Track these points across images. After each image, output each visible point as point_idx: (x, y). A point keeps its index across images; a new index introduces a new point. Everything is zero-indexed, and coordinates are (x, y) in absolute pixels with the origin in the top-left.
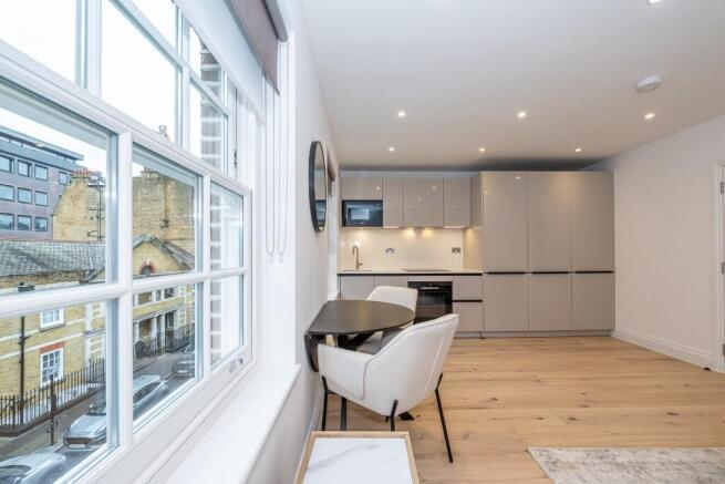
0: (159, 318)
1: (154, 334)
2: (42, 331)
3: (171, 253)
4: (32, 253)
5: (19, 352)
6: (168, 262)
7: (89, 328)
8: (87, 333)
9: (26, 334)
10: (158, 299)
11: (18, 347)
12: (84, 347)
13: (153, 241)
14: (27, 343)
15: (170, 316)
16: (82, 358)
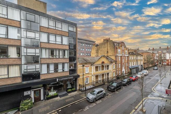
0: (105, 74)
1: (105, 78)
2: (86, 74)
3: (108, 59)
4: (85, 59)
5: (83, 77)
6: (107, 61)
7: (93, 74)
8: (92, 75)
9: (84, 74)
10: (105, 70)
11: (83, 76)
12: (92, 78)
13: (104, 56)
14: (84, 75)
15: (108, 74)
16: (91, 80)
